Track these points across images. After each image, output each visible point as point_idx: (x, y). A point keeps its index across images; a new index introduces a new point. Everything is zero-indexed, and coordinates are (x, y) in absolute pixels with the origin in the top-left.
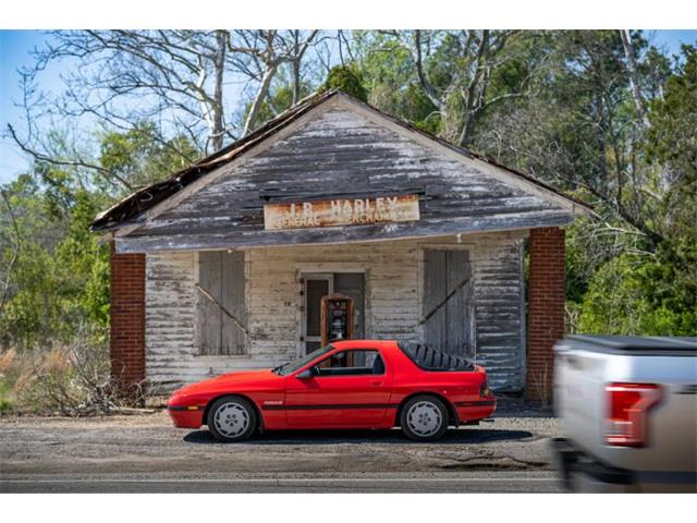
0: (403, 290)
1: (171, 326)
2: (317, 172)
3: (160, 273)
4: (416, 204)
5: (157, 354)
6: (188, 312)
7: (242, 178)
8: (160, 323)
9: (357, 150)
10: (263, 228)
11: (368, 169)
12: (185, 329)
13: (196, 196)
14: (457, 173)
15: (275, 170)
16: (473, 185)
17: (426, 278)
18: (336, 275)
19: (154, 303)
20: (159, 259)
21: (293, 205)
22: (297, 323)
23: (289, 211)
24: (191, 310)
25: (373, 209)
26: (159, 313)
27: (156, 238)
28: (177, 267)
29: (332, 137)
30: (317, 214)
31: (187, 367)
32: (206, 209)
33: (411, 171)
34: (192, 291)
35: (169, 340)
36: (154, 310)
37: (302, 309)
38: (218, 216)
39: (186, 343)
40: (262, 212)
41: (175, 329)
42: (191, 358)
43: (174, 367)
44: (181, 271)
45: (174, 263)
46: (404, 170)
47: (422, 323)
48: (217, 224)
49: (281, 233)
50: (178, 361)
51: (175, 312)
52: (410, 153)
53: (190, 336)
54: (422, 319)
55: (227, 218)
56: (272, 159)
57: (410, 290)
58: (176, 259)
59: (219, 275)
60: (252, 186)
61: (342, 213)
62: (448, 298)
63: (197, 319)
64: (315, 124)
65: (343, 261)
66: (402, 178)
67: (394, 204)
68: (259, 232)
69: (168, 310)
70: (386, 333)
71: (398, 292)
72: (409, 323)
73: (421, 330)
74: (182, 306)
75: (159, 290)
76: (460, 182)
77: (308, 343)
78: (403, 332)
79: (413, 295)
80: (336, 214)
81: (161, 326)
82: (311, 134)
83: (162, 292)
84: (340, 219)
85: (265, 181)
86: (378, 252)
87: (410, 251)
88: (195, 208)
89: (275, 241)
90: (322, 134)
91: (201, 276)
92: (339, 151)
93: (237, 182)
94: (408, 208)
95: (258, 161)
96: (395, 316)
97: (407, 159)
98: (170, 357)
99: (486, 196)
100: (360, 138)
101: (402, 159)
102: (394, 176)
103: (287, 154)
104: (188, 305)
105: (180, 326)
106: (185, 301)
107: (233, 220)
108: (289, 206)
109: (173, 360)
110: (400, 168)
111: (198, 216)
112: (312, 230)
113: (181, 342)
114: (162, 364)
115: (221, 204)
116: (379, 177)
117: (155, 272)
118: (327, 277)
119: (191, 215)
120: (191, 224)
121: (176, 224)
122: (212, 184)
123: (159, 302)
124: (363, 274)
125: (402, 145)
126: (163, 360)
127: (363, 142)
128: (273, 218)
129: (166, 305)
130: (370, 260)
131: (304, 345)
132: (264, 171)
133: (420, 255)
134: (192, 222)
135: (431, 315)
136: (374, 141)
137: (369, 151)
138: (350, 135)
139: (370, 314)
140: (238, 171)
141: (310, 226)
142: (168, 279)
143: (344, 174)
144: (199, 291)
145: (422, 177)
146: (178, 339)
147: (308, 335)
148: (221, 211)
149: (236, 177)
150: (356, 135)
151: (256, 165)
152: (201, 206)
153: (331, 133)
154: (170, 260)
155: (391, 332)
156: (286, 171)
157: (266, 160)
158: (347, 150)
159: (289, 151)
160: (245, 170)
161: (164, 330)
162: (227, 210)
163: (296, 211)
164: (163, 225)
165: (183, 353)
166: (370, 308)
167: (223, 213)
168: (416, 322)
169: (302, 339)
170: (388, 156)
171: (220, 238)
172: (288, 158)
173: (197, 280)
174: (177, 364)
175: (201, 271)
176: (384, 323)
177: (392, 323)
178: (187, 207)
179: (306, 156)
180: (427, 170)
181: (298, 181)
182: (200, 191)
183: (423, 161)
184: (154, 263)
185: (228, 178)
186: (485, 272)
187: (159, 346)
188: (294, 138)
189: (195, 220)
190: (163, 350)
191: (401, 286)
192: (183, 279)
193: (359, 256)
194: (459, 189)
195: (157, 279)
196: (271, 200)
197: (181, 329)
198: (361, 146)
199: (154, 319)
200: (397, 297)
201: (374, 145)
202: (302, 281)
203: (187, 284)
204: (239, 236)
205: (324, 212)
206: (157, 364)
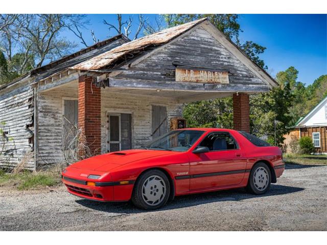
0: (145, 122)
1: (51, 136)
2: (194, 56)
3: (45, 109)
4: (228, 77)
5: (44, 150)
6: (59, 129)
7: (165, 54)
8: (45, 134)
9: (207, 48)
10: (175, 80)
11: (211, 58)
12: (57, 137)
13: (146, 60)
14: (238, 65)
15: (178, 53)
16: (243, 71)
17: (153, 116)
18: (122, 114)
19: (43, 124)
20: (45, 102)
21: (187, 71)
22: (106, 135)
23: (185, 73)
24: (60, 128)
25: (214, 77)
26: (45, 129)
27: (129, 80)
28: (54, 107)
29: (199, 41)
30: (195, 76)
31: (59, 156)
32: (150, 67)
33: (225, 62)
34: (61, 119)
35: (50, 143)
36: (43, 128)
37: (108, 129)
38: (155, 72)
39: (58, 144)
40: (174, 72)
41: (53, 138)
42: (61, 151)
43: (53, 156)
44: (56, 108)
45: (53, 105)
46: (222, 61)
47: (152, 136)
48: (155, 76)
49: (181, 84)
50: (55, 153)
51: (53, 129)
52: (224, 54)
53: (60, 141)
54: (151, 134)
55: (159, 73)
56: (177, 47)
57: (147, 122)
58: (53, 103)
59: (73, 111)
60: (169, 58)
61: (204, 76)
62: (160, 126)
63: (63, 133)
64: (194, 33)
65: (124, 108)
66: (222, 64)
67: (221, 75)
68: (173, 82)
69: (49, 128)
70: (139, 140)
71: (143, 123)
72: (147, 136)
73: (151, 138)
74: (57, 126)
75: (45, 118)
76: (239, 69)
77: (111, 144)
78: (145, 139)
79: (149, 124)
80: (202, 77)
81: (46, 136)
82: (192, 38)
83: (47, 119)
84: (203, 80)
85: (175, 57)
86: (136, 105)
87: (147, 106)
88: (146, 66)
89: (178, 87)
90: (196, 38)
91: (65, 112)
92: (201, 48)
93: (164, 55)
94: (225, 78)
95: (172, 47)
96: (142, 132)
97: (224, 56)
98: (50, 151)
99: (247, 77)
100: (209, 43)
101: (222, 56)
102: (220, 63)
103: (182, 45)
104: (59, 125)
105: (55, 136)
106: (58, 123)
107: (162, 75)
108: (185, 71)
109: (52, 153)
110: (221, 59)
111: (147, 71)
112: (193, 84)
113: (56, 144)
114: (46, 155)
115: (157, 65)
116: (215, 62)
117: (43, 109)
118: (118, 115)
119: (143, 70)
120: (144, 74)
121: (137, 74)
122: (153, 55)
123: (45, 124)
124: (130, 114)
125: (222, 50)
126: (46, 153)
127: (209, 45)
128: (180, 75)
129: (48, 125)
130: (133, 109)
131: (109, 145)
132: (174, 52)
133: (150, 108)
134: (144, 73)
135: (155, 132)
136: (213, 46)
137: (211, 50)
138: (205, 41)
139: (134, 131)
140: (164, 50)
141: (193, 82)
142: (50, 112)
143: (203, 59)
144: (64, 119)
145: (228, 65)
146: (55, 142)
147: (111, 140)
148: (157, 69)
149: (163, 53)
150: (207, 42)
151: (171, 49)
152: (148, 65)
153: (199, 39)
154: (51, 103)
155: (141, 139)
156: (183, 54)
157: (175, 47)
158: (204, 48)
159: (184, 44)
160: (167, 50)
161: (48, 137)
162: (160, 69)
163: (188, 73)
164: (131, 73)
165: (57, 149)
166: (134, 129)
167: (158, 70)
168: (149, 135)
169: (108, 142)
170: (218, 54)
171: (156, 83)
172: (183, 47)
173: (63, 114)
174: (54, 155)
175: (65, 109)
176: (139, 135)
177: (141, 136)
178: (142, 65)
179: (190, 48)
180: (230, 62)
181: (187, 59)
182: (148, 57)
183: (229, 58)
184: (43, 104)
185: (160, 53)
186: (171, 116)
187: (45, 146)
188: (185, 38)
189: (146, 72)
190: (47, 148)
191: (144, 120)
192: (57, 113)
193: (129, 106)
194: (239, 72)
195: (44, 112)
196: (178, 66)
197: (55, 137)
198: (209, 47)
199: (42, 132)
200: (143, 124)
201: (213, 47)
202: (108, 116)
203: (59, 115)
204: (165, 83)
205: (198, 76)
206: (44, 155)
